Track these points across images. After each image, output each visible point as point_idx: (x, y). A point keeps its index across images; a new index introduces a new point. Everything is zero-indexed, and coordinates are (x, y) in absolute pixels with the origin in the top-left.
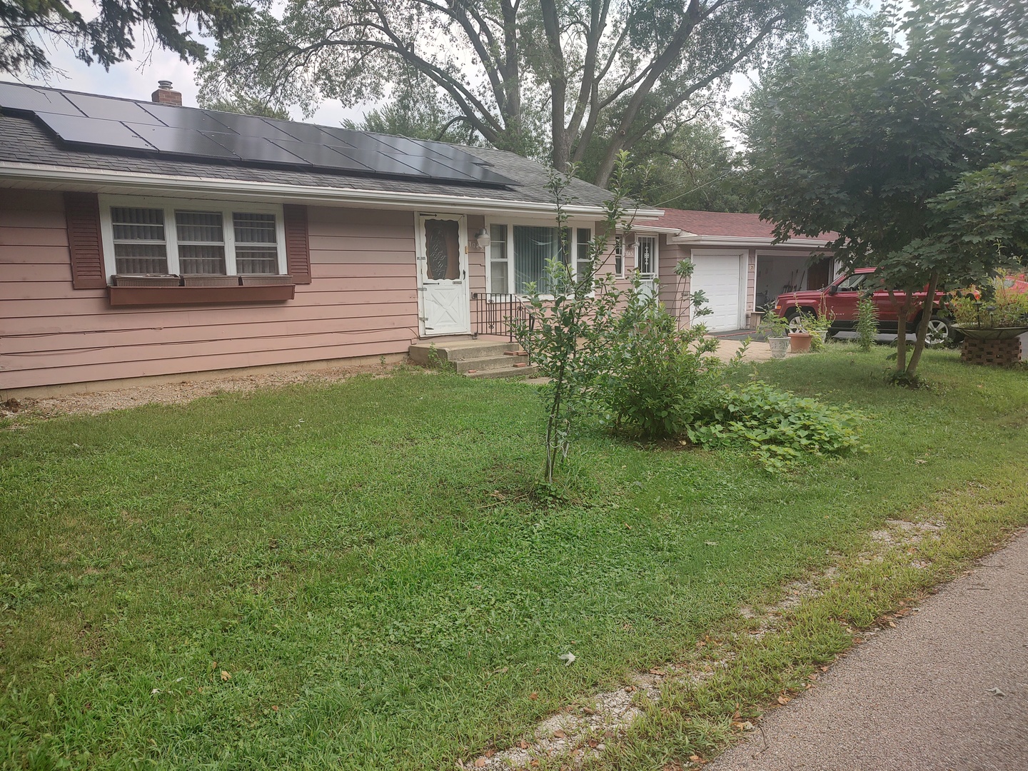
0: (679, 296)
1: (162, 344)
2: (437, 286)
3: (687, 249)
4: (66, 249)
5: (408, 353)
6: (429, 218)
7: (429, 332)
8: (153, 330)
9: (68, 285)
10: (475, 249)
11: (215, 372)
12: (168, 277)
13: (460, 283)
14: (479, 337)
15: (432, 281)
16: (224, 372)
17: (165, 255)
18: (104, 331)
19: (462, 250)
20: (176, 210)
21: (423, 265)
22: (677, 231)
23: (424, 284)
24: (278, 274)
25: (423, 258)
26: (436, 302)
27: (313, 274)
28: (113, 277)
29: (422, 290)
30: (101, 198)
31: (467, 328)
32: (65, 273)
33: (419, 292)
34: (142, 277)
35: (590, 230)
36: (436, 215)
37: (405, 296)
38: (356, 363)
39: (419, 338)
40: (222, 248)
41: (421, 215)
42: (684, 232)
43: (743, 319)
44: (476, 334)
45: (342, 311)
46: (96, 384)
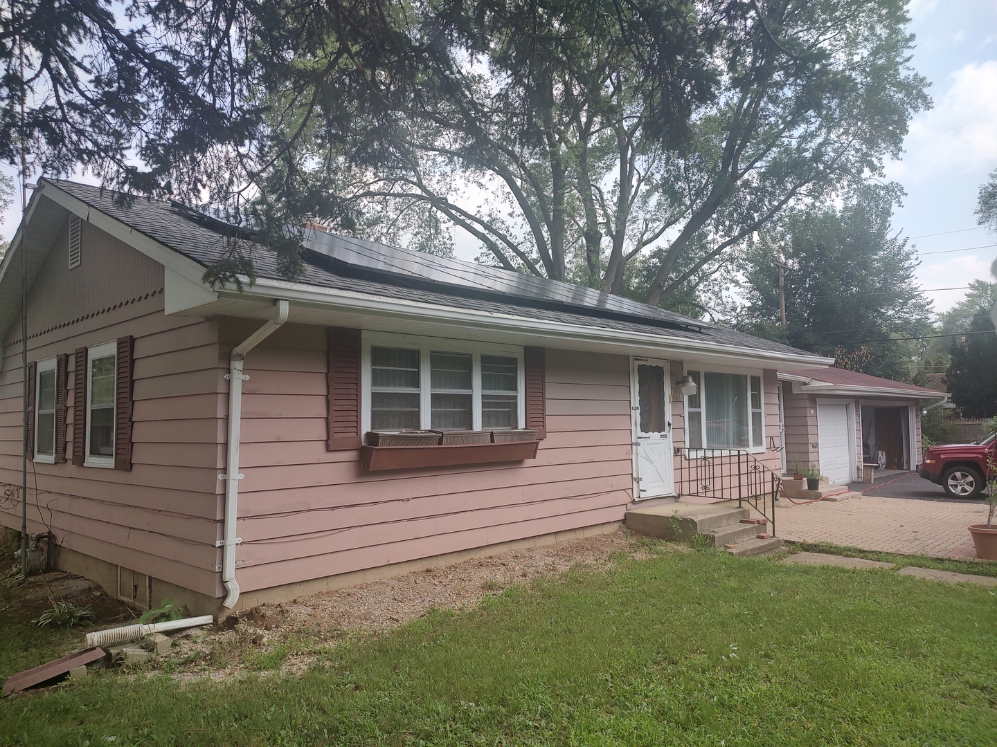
0: (810, 446)
1: (408, 520)
2: (648, 441)
3: (814, 398)
4: (323, 398)
5: (624, 521)
6: (641, 363)
7: (643, 495)
8: (401, 502)
9: (322, 445)
10: (676, 399)
11: (455, 554)
12: (418, 433)
13: (666, 436)
14: (682, 498)
15: (643, 434)
16: (463, 553)
17: (418, 406)
18: (352, 506)
19: (667, 399)
20: (432, 352)
21: (636, 416)
22: (807, 380)
23: (639, 438)
24: (517, 428)
25: (637, 408)
26: (648, 459)
27: (548, 428)
28: (368, 434)
29: (637, 444)
30: (364, 335)
31: (671, 490)
32: (319, 430)
33: (634, 447)
34: (397, 433)
35: (759, 378)
36: (647, 360)
37: (620, 452)
38: (580, 535)
39: (634, 502)
40: (470, 397)
41: (636, 359)
42: (814, 381)
43: (855, 471)
44: (679, 496)
45: (570, 472)
46: (339, 578)
